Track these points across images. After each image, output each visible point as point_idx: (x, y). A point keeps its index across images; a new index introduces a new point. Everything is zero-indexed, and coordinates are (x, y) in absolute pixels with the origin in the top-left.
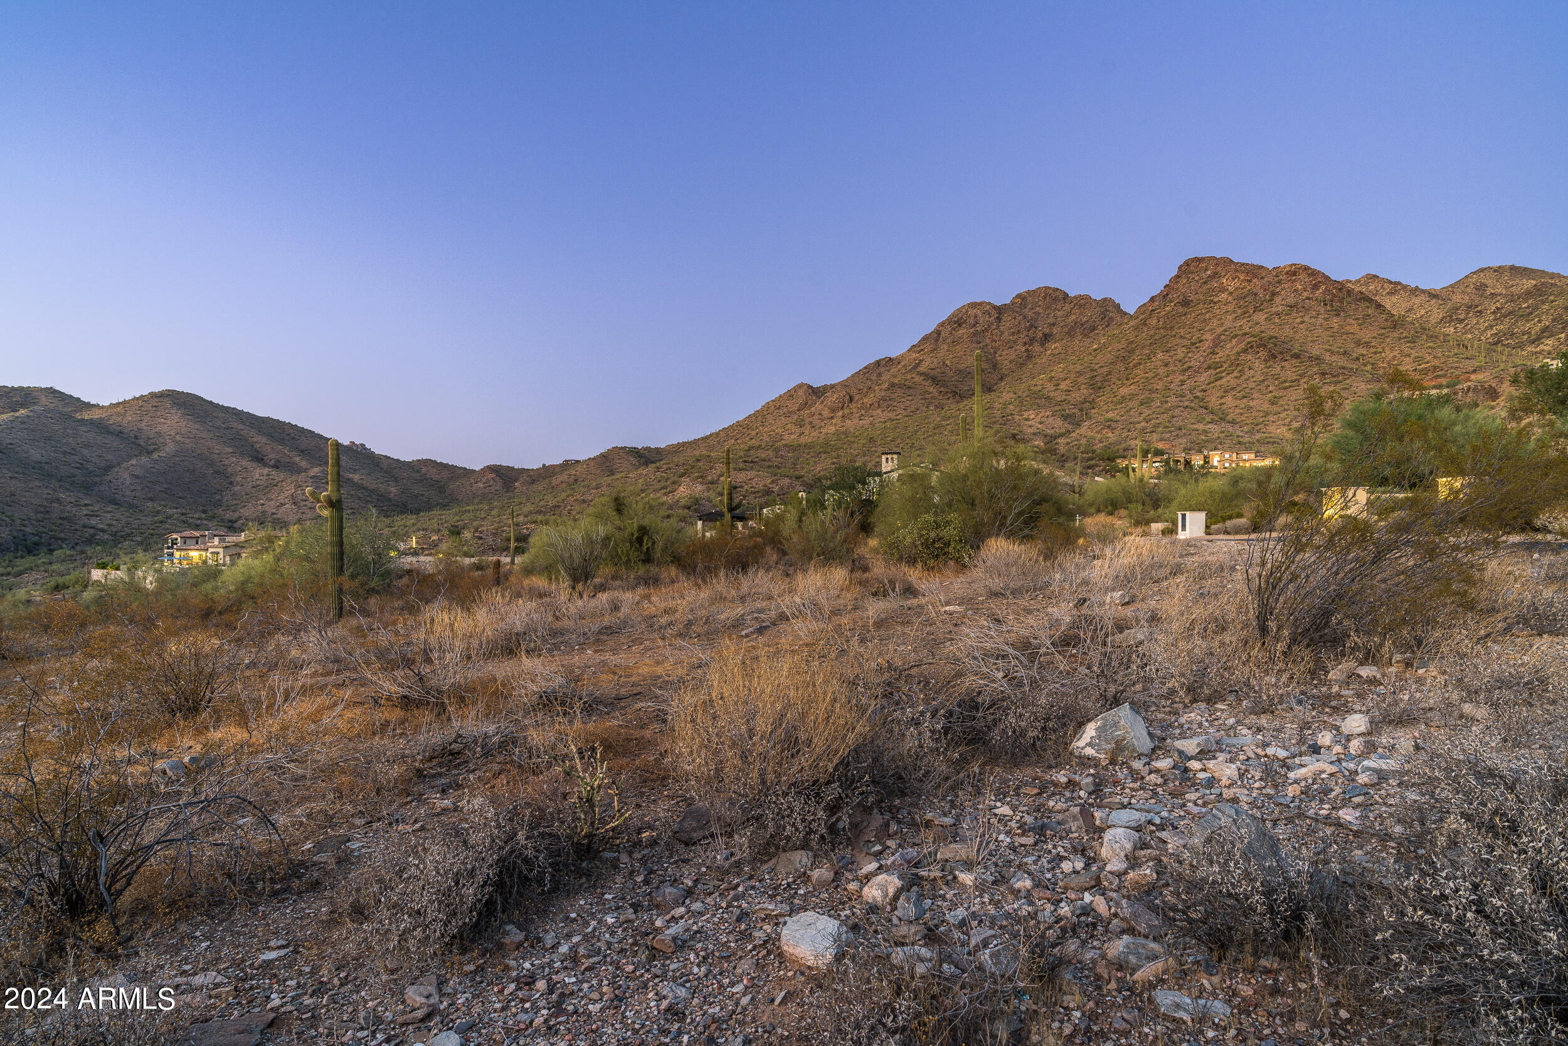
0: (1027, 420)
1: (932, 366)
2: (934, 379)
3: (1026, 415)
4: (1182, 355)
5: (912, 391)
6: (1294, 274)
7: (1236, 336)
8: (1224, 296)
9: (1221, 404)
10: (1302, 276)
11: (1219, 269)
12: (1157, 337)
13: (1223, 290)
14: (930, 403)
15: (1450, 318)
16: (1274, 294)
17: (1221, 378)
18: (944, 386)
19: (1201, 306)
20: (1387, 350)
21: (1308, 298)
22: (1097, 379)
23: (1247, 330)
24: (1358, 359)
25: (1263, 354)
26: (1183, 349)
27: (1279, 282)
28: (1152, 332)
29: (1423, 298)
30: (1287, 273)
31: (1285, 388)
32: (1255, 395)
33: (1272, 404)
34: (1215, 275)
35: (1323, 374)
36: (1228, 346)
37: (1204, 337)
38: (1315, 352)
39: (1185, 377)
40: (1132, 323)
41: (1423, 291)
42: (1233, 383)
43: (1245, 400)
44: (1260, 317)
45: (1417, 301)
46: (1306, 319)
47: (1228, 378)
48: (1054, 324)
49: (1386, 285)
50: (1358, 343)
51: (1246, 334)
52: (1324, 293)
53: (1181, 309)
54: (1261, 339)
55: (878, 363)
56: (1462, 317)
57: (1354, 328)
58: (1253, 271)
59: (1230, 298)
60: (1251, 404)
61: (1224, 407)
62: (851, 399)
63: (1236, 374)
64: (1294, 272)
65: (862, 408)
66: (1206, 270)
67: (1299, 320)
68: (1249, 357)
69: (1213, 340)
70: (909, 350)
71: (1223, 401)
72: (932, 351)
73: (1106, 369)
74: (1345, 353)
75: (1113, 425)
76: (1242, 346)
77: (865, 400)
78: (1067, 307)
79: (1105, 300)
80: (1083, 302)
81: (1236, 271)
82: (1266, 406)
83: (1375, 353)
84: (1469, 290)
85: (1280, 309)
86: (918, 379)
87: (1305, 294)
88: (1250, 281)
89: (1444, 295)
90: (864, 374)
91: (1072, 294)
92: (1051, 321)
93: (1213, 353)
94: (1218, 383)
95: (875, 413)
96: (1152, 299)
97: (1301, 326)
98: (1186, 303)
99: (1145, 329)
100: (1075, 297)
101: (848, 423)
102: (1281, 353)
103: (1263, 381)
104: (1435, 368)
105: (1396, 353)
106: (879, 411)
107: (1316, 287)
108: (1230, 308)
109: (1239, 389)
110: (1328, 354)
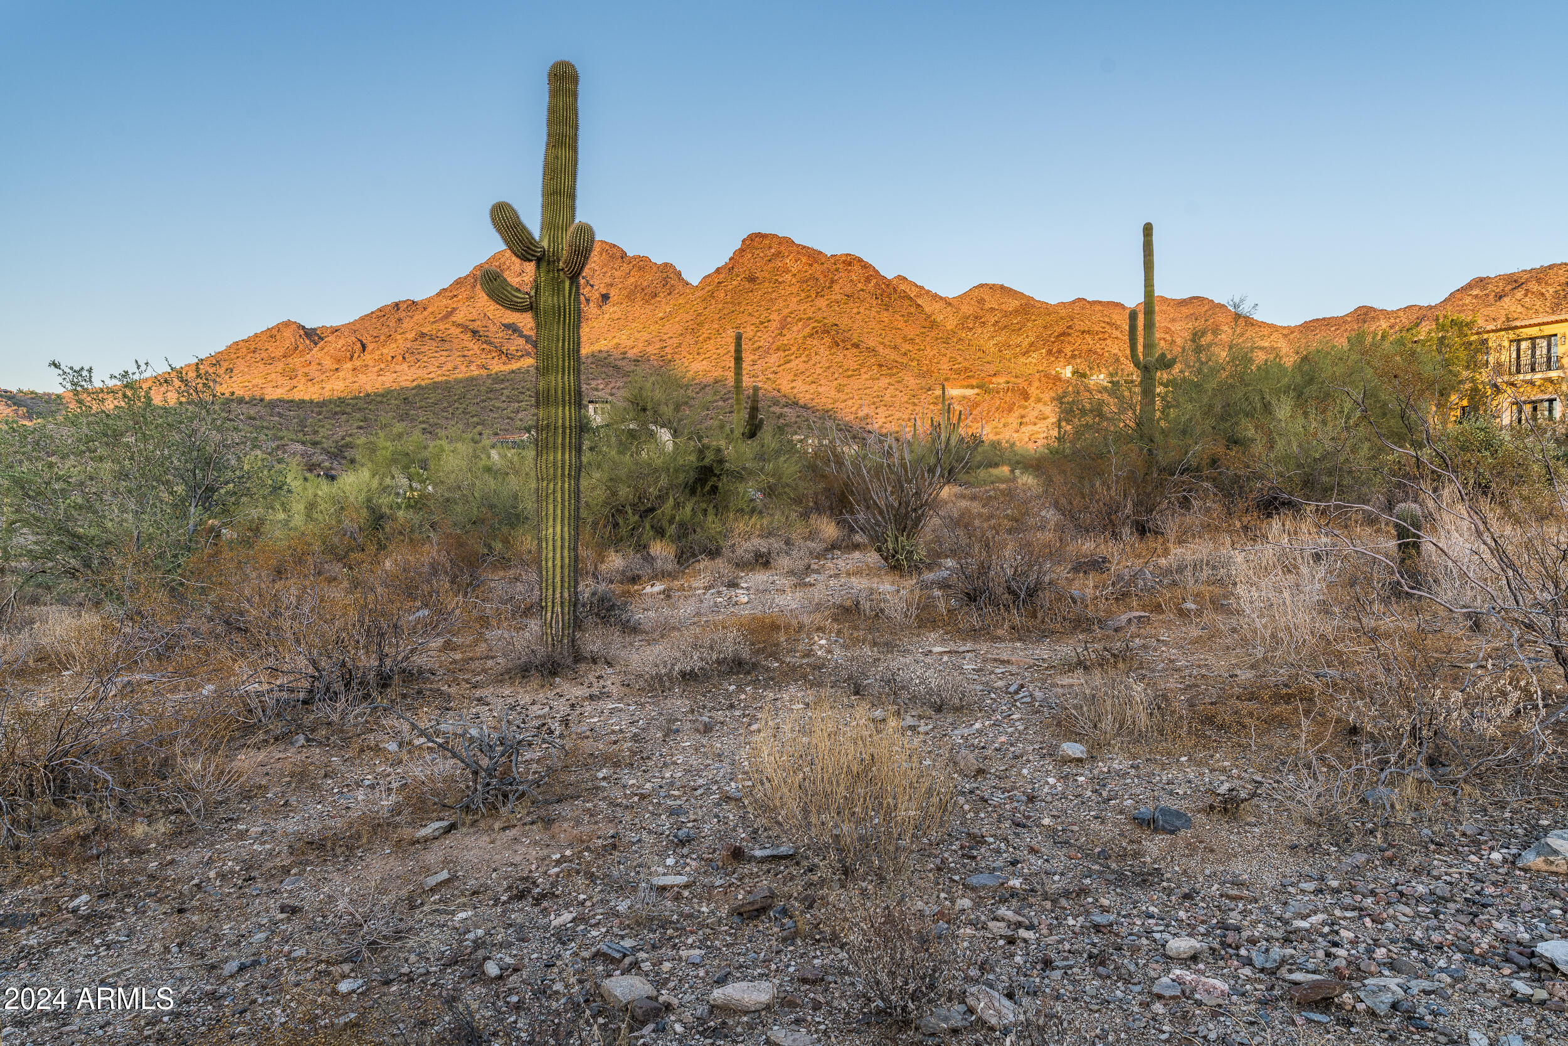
0: (597, 390)
1: (470, 317)
2: (474, 332)
3: (594, 384)
4: (752, 333)
5: (447, 346)
6: (850, 264)
7: (800, 320)
8: (788, 277)
9: (793, 388)
10: (857, 267)
11: (782, 248)
12: (725, 311)
13: (788, 271)
14: (471, 362)
15: (962, 325)
16: (832, 282)
17: (790, 361)
18: (485, 342)
19: (767, 284)
20: (928, 347)
21: (862, 290)
22: (668, 350)
23: (810, 315)
24: (905, 354)
25: (827, 340)
26: (753, 327)
27: (837, 270)
28: (720, 306)
29: (942, 304)
30: (844, 262)
31: (849, 377)
32: (823, 382)
33: (839, 391)
34: (778, 254)
35: (880, 366)
36: (795, 329)
37: (771, 317)
38: (871, 344)
39: (756, 357)
40: (700, 294)
41: (941, 298)
42: (802, 367)
43: (814, 386)
44: (822, 303)
45: (937, 306)
46: (862, 310)
47: (797, 362)
48: (612, 285)
49: (913, 288)
50: (905, 339)
51: (810, 318)
52: (875, 286)
53: (747, 285)
54: (824, 325)
55: (397, 305)
56: (971, 325)
57: (901, 325)
58: (813, 256)
59: (794, 280)
60: (820, 390)
61: (795, 391)
62: (364, 347)
63: (804, 358)
64: (850, 261)
65: (381, 360)
66: (770, 247)
67: (855, 311)
68: (815, 342)
69: (780, 322)
70: (438, 294)
71: (794, 384)
72: (469, 298)
73: (676, 341)
74: (895, 347)
75: (692, 402)
76: (808, 330)
77: (385, 351)
78: (626, 268)
79: (666, 264)
80: (642, 264)
81: (798, 253)
82: (833, 393)
83: (919, 350)
84: (972, 302)
85: (839, 297)
86: (454, 331)
87: (859, 285)
88: (811, 265)
89: (955, 303)
90: (379, 317)
91: (630, 254)
92: (608, 280)
93: (781, 334)
94: (788, 366)
95: (398, 368)
96: (718, 270)
97: (858, 317)
98: (752, 279)
99: (713, 302)
100: (634, 258)
101: (362, 378)
102: (843, 341)
103: (829, 368)
104: (966, 369)
105: (935, 352)
106: (405, 366)
107: (868, 280)
108: (794, 289)
109: (808, 374)
110: (882, 347)
